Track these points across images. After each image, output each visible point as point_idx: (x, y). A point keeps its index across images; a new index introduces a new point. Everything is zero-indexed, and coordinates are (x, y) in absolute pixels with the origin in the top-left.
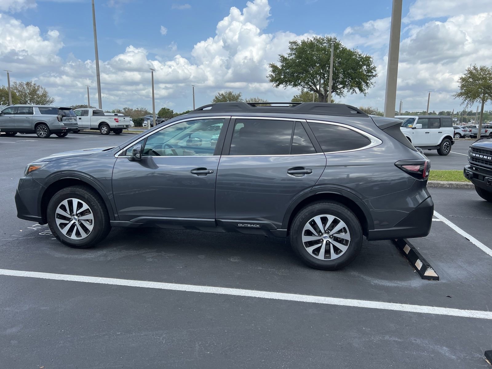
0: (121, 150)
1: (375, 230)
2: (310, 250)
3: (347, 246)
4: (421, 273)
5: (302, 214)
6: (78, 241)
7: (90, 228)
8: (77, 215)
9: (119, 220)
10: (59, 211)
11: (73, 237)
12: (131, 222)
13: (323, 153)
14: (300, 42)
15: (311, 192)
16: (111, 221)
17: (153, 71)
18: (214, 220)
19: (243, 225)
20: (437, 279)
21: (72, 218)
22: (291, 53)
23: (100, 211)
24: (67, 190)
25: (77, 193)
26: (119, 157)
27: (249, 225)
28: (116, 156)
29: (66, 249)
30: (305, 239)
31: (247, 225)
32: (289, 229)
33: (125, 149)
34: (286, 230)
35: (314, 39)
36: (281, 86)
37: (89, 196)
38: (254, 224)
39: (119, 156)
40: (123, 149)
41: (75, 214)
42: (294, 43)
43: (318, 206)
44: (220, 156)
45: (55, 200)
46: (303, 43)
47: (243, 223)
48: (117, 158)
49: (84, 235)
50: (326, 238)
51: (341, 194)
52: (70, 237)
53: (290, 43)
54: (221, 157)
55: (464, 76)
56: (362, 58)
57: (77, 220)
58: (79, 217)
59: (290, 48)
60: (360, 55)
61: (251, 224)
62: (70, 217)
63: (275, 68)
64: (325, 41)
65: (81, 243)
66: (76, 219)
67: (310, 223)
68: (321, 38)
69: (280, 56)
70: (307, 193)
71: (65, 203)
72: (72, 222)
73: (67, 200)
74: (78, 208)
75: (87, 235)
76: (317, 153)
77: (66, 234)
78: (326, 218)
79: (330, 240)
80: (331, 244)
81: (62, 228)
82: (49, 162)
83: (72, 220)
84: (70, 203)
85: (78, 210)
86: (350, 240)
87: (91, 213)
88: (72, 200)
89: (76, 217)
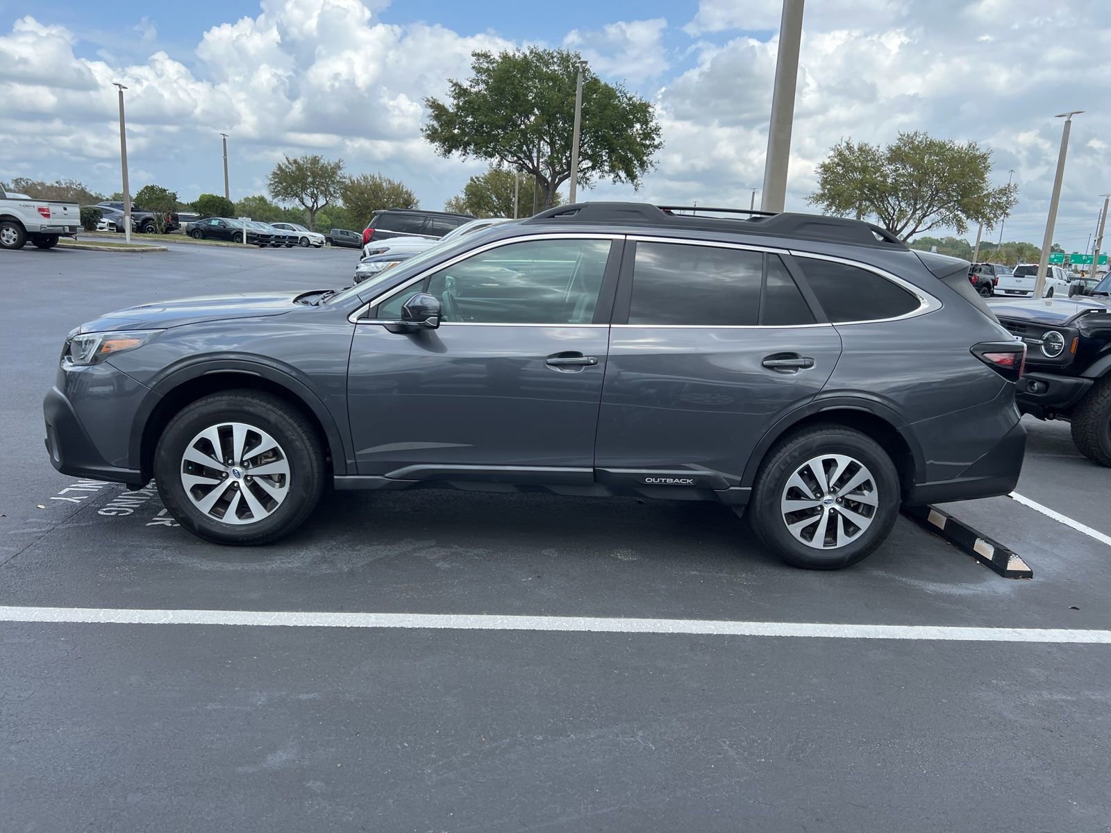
0: (364, 304)
1: (927, 484)
2: (796, 529)
3: (871, 517)
4: (998, 565)
5: (785, 453)
6: (244, 528)
7: (279, 494)
8: (242, 463)
9: (358, 475)
10: (192, 454)
11: (231, 517)
12: (386, 477)
13: (830, 325)
14: (496, 56)
15: (810, 407)
16: (335, 477)
17: (123, 90)
18: (591, 470)
19: (656, 480)
20: (1028, 575)
21: (228, 471)
22: (476, 78)
23: (309, 453)
24: (220, 401)
25: (246, 408)
26: (359, 322)
27: (670, 481)
28: (353, 318)
29: (208, 549)
30: (788, 506)
31: (665, 481)
32: (755, 486)
33: (373, 303)
34: (750, 489)
35: (531, 52)
36: (456, 154)
37: (280, 416)
38: (680, 477)
39: (358, 319)
40: (369, 302)
41: (239, 461)
42: (483, 55)
43: (818, 437)
44: (608, 326)
45: (182, 426)
46: (505, 57)
47: (655, 476)
48: (356, 324)
49: (259, 513)
50: (830, 504)
51: (871, 412)
52: (222, 518)
53: (473, 55)
54: (610, 327)
55: (827, 161)
56: (634, 105)
57: (242, 476)
58: (247, 468)
59: (474, 68)
60: (630, 99)
61: (674, 477)
62: (222, 468)
63: (439, 110)
64: (555, 60)
65: (253, 532)
66: (238, 475)
67: (801, 474)
68: (548, 51)
69: (451, 82)
70: (801, 410)
71: (211, 433)
72: (228, 482)
73: (218, 428)
74: (247, 447)
75: (269, 511)
76: (817, 323)
77: (209, 513)
78: (834, 461)
79: (837, 507)
80: (839, 516)
81: (198, 498)
82: (162, 330)
83: (227, 476)
84: (226, 435)
85: (247, 453)
86: (877, 506)
87: (283, 458)
88: (232, 426)
89: (238, 469)
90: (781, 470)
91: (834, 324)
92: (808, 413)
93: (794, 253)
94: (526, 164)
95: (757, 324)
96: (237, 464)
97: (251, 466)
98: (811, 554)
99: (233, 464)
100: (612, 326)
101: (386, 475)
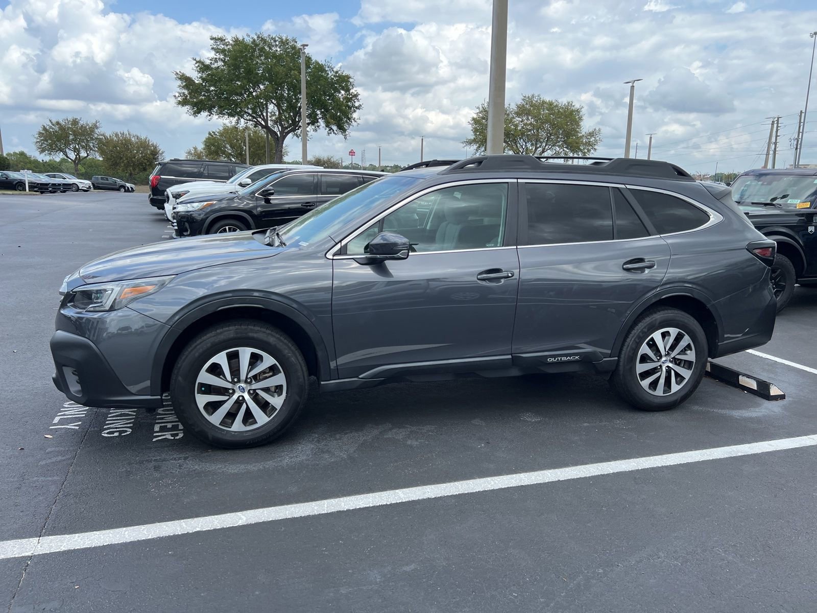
0: (337, 244)
1: (725, 342)
2: (646, 384)
3: (691, 370)
4: (763, 391)
5: (638, 330)
6: (250, 433)
7: (277, 402)
8: (246, 380)
9: (339, 379)
10: (204, 377)
11: (238, 426)
12: (360, 378)
13: (659, 236)
14: (229, 39)
15: (655, 296)
16: (322, 383)
18: (510, 357)
19: (555, 359)
20: (782, 397)
21: (235, 388)
22: (215, 57)
23: (301, 367)
24: (229, 331)
25: (251, 335)
26: (335, 258)
27: (564, 359)
28: (329, 256)
29: (220, 454)
30: (640, 368)
31: (561, 359)
32: (619, 357)
33: (344, 243)
34: (617, 358)
35: (258, 37)
36: (204, 114)
37: (278, 338)
38: (570, 355)
39: (334, 256)
40: (340, 241)
41: (244, 378)
42: (219, 39)
43: (658, 316)
44: (515, 247)
45: (197, 354)
46: (236, 41)
47: (554, 356)
48: (333, 259)
49: (262, 418)
50: (666, 363)
52: (231, 428)
53: (211, 39)
54: (517, 248)
56: (340, 76)
57: (247, 391)
58: (250, 383)
59: (212, 48)
60: (337, 72)
61: (566, 355)
62: (229, 386)
63: (187, 82)
64: (277, 43)
65: (258, 435)
66: (243, 390)
67: (648, 343)
68: (271, 36)
69: (195, 60)
70: (650, 298)
71: (221, 359)
72: (235, 397)
73: (227, 353)
74: (250, 367)
75: (269, 417)
76: (650, 236)
77: (220, 424)
78: (668, 332)
79: (671, 365)
80: (672, 371)
81: (211, 414)
82: (174, 276)
83: (234, 391)
84: (233, 358)
85: (250, 371)
86: (695, 362)
87: (281, 372)
88: (238, 350)
89: (243, 385)
90: (636, 342)
91: (662, 236)
92: (654, 300)
93: (628, 187)
94: (259, 122)
95: (613, 239)
96: (243, 381)
97: (253, 382)
98: (657, 401)
99: (239, 381)
100: (518, 247)
101: (360, 376)
